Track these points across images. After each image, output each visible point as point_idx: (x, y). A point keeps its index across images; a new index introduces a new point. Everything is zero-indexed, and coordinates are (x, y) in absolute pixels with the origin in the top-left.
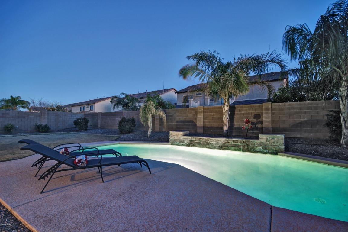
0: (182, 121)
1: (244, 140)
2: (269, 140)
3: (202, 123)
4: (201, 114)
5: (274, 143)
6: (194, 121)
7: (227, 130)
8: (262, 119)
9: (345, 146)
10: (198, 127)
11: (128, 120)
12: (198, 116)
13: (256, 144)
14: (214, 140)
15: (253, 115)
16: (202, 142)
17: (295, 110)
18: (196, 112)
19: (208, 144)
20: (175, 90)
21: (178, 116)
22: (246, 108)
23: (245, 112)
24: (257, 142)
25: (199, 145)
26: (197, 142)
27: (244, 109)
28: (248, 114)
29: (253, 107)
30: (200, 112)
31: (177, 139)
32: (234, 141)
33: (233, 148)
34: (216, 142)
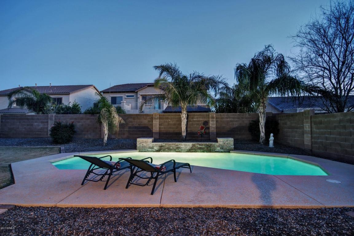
0: (136, 127)
1: (207, 143)
2: (224, 142)
3: (158, 129)
4: (157, 120)
5: (228, 144)
6: (150, 127)
7: (185, 135)
8: (209, 126)
9: (262, 144)
10: (154, 133)
11: (66, 126)
12: (154, 122)
13: (216, 146)
14: (183, 145)
15: (203, 122)
16: (171, 148)
17: (230, 119)
18: (152, 118)
19: (178, 148)
20: (94, 87)
21: (131, 122)
22: (197, 117)
23: (197, 119)
24: (217, 144)
25: (169, 150)
26: (167, 148)
27: (195, 117)
28: (199, 121)
29: (202, 115)
30: (155, 119)
31: (146, 145)
32: (200, 145)
33: (199, 150)
34: (184, 146)
